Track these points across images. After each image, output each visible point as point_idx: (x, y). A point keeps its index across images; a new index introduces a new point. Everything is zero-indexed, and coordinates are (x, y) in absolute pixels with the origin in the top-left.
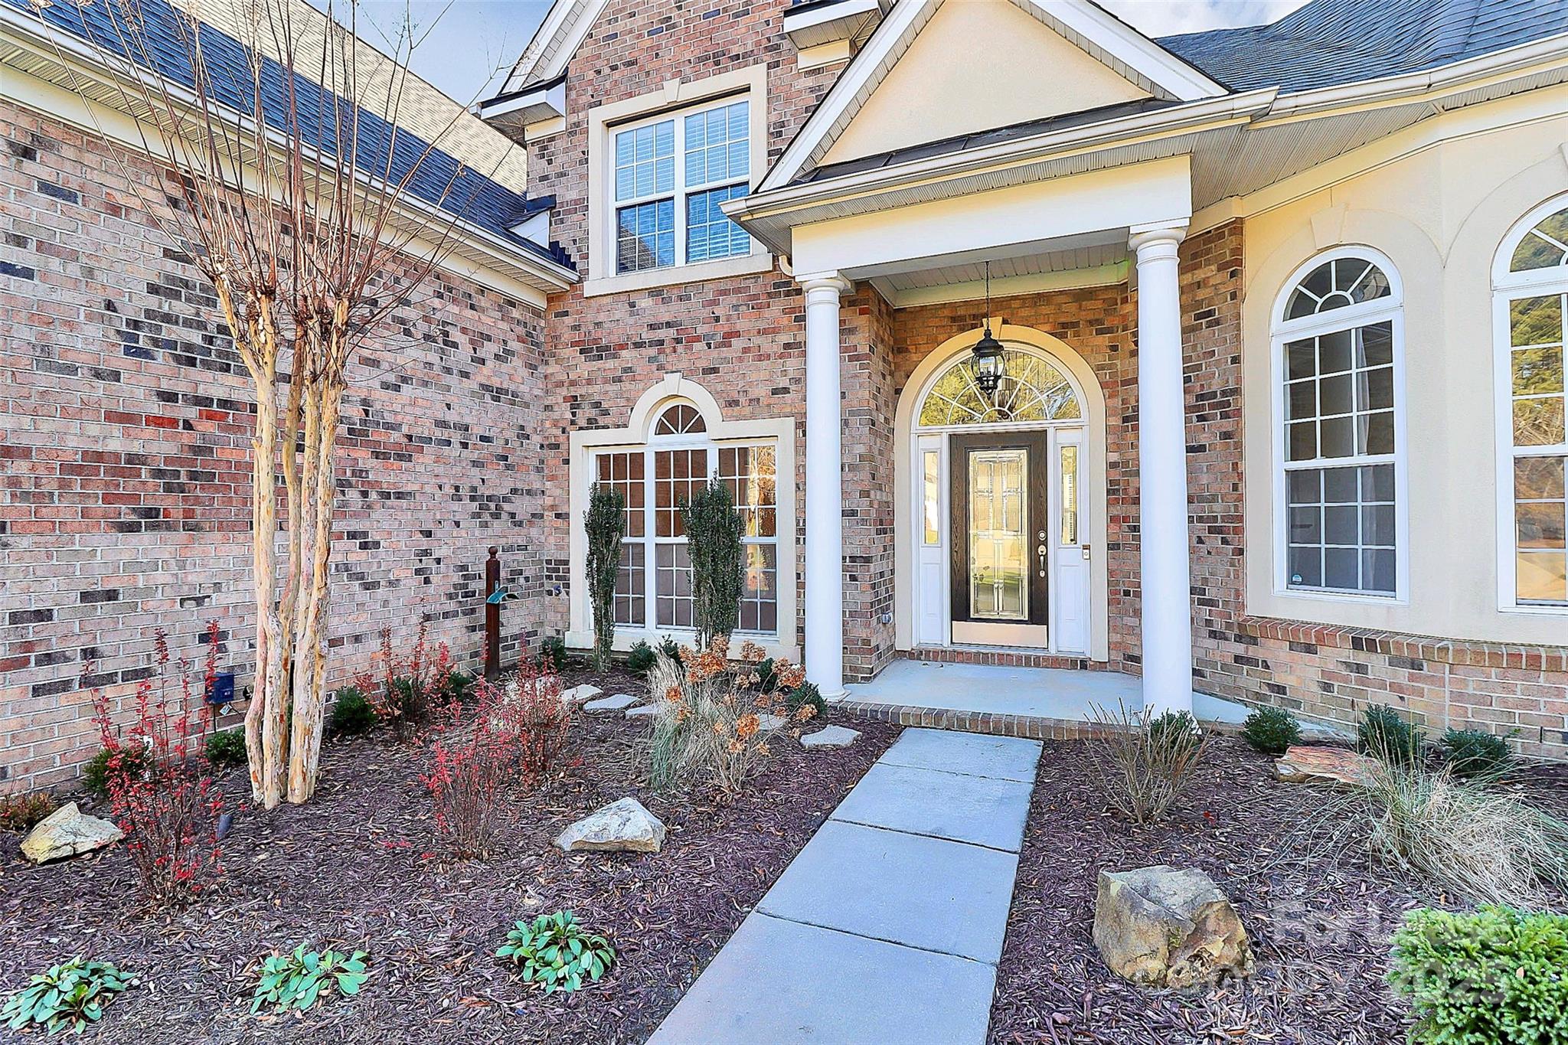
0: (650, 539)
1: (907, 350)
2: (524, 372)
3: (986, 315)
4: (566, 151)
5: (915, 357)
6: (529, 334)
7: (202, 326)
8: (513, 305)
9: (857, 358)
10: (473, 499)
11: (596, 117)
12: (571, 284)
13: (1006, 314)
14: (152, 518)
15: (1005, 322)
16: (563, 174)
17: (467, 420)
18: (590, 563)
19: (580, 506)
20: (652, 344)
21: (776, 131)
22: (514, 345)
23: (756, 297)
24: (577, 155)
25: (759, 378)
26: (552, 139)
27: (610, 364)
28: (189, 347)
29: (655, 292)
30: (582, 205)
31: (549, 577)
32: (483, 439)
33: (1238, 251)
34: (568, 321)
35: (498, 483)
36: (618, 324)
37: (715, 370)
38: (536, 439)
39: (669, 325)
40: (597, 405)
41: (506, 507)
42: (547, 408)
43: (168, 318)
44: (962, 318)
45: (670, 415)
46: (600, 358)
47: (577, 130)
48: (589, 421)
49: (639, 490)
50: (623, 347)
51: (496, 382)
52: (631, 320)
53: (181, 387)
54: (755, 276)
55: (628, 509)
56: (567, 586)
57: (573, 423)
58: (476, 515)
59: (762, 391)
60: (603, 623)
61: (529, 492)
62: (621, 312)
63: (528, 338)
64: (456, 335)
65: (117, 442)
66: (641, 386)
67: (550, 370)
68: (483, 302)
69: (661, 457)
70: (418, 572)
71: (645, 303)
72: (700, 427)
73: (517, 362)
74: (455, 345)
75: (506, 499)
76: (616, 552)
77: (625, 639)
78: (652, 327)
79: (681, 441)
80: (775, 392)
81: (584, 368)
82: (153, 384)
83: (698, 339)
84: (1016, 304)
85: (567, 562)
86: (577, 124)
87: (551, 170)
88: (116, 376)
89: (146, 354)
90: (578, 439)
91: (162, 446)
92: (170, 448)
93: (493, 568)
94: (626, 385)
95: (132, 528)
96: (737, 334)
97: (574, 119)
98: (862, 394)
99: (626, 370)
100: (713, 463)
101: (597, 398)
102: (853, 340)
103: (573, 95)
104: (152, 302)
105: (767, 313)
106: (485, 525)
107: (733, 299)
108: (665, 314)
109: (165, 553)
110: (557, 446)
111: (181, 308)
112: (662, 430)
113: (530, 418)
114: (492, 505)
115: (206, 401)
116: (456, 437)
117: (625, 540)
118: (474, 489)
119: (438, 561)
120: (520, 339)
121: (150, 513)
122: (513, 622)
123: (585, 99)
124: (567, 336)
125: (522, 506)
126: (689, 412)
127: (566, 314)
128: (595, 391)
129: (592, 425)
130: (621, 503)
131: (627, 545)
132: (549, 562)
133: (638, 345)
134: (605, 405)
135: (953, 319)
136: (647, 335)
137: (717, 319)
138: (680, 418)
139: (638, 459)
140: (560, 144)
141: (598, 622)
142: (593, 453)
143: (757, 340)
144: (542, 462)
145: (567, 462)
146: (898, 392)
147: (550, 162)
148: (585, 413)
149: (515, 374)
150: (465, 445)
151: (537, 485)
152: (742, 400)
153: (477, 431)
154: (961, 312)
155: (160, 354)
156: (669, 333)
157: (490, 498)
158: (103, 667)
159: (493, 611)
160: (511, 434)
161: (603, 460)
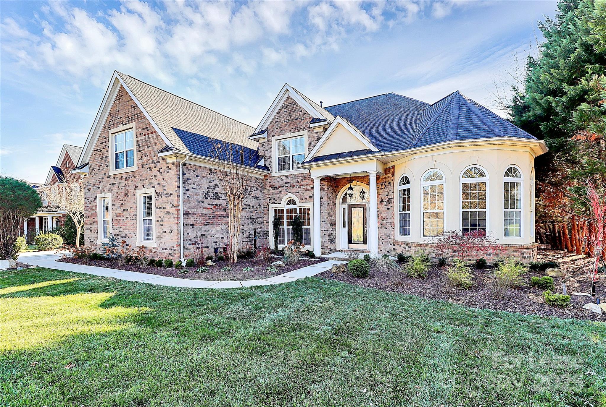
0: (285, 227)
1: (338, 187)
2: (260, 192)
3: (354, 180)
4: (267, 145)
5: (340, 188)
6: (260, 184)
7: (213, 193)
8: (257, 179)
9: (325, 191)
10: (251, 219)
11: (274, 139)
12: (269, 174)
13: (358, 180)
14: (208, 224)
15: (357, 181)
16: (267, 150)
17: (250, 204)
18: (274, 231)
19: (271, 220)
20: (286, 187)
21: (309, 144)
22: (258, 187)
23: (306, 178)
24: (270, 146)
25: (307, 194)
26: (265, 143)
27: (277, 190)
28: (212, 196)
29: (286, 176)
30: (271, 157)
31: (265, 235)
32: (253, 207)
33: (394, 172)
34: (268, 181)
35: (254, 216)
36: (279, 183)
37: (298, 192)
38: (262, 206)
39: (289, 183)
40: (274, 199)
41: (257, 220)
42: (264, 199)
43: (209, 192)
44: (349, 180)
45: (289, 201)
46: (275, 189)
47: (270, 141)
48: (273, 202)
49: (283, 216)
50: (280, 187)
51: (254, 196)
52: (281, 182)
53: (211, 203)
54: (306, 174)
55: (281, 221)
56: (269, 237)
57: (270, 203)
58: (251, 222)
59: (307, 197)
60: (276, 244)
61: (261, 217)
62: (279, 180)
63: (260, 186)
64: (247, 187)
65: (205, 212)
66: (283, 195)
67: (265, 192)
68: (252, 180)
69: (288, 210)
70: (242, 233)
71: (284, 178)
72: (295, 204)
73: (258, 191)
74: (247, 189)
75: (257, 219)
76: (279, 229)
77: (280, 247)
78: (285, 183)
79: (292, 207)
80: (310, 197)
81: (272, 191)
82: (207, 203)
83: (295, 186)
84: (360, 178)
85: (269, 232)
86: (270, 140)
87: (265, 149)
88: (204, 202)
89: (207, 198)
90: (271, 206)
91: (208, 212)
92: (210, 212)
93: (255, 232)
94: (280, 195)
95: (206, 225)
96: (302, 185)
97: (269, 139)
98: (326, 198)
99: (280, 192)
100: (298, 212)
101: (274, 197)
102: (324, 187)
103: (269, 133)
104: (207, 190)
105: (308, 181)
106: (253, 224)
107: (301, 178)
108: (288, 180)
109: (210, 228)
110: (266, 207)
111: (211, 190)
112: (288, 204)
113: (260, 202)
114: (254, 220)
115: (213, 205)
116: (248, 207)
117: (280, 227)
118: (251, 217)
119: (245, 231)
120: (259, 186)
121: (208, 223)
122: (258, 244)
123: (271, 135)
124: (268, 184)
125: (259, 220)
126: (293, 201)
127: (268, 180)
128: (274, 196)
129: (273, 203)
130: (279, 219)
131: (281, 228)
132: (265, 232)
133: (283, 187)
134: (276, 199)
135: (348, 181)
136: (285, 185)
137: (298, 182)
138: (292, 202)
139: (283, 210)
140: (266, 144)
141: (275, 244)
142: (274, 209)
143: (306, 186)
144: (263, 211)
145: (268, 211)
146: (337, 196)
147: (264, 147)
148: (272, 200)
149: (257, 194)
150: (249, 209)
151: (262, 216)
152: (303, 198)
153: (251, 205)
154: (349, 179)
155: (209, 198)
156: (289, 185)
157: (254, 219)
158: (204, 245)
159: (255, 241)
160: (257, 205)
161: (276, 210)
